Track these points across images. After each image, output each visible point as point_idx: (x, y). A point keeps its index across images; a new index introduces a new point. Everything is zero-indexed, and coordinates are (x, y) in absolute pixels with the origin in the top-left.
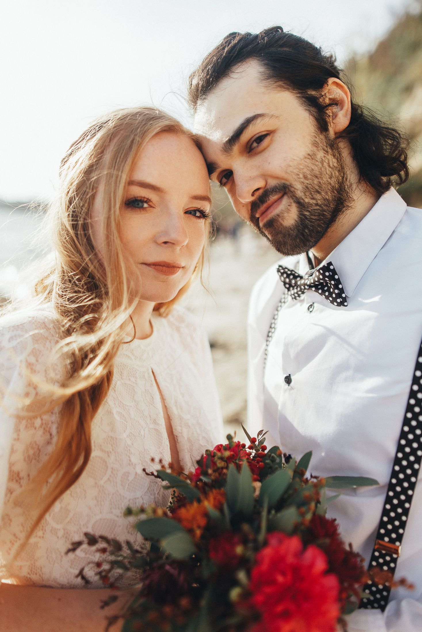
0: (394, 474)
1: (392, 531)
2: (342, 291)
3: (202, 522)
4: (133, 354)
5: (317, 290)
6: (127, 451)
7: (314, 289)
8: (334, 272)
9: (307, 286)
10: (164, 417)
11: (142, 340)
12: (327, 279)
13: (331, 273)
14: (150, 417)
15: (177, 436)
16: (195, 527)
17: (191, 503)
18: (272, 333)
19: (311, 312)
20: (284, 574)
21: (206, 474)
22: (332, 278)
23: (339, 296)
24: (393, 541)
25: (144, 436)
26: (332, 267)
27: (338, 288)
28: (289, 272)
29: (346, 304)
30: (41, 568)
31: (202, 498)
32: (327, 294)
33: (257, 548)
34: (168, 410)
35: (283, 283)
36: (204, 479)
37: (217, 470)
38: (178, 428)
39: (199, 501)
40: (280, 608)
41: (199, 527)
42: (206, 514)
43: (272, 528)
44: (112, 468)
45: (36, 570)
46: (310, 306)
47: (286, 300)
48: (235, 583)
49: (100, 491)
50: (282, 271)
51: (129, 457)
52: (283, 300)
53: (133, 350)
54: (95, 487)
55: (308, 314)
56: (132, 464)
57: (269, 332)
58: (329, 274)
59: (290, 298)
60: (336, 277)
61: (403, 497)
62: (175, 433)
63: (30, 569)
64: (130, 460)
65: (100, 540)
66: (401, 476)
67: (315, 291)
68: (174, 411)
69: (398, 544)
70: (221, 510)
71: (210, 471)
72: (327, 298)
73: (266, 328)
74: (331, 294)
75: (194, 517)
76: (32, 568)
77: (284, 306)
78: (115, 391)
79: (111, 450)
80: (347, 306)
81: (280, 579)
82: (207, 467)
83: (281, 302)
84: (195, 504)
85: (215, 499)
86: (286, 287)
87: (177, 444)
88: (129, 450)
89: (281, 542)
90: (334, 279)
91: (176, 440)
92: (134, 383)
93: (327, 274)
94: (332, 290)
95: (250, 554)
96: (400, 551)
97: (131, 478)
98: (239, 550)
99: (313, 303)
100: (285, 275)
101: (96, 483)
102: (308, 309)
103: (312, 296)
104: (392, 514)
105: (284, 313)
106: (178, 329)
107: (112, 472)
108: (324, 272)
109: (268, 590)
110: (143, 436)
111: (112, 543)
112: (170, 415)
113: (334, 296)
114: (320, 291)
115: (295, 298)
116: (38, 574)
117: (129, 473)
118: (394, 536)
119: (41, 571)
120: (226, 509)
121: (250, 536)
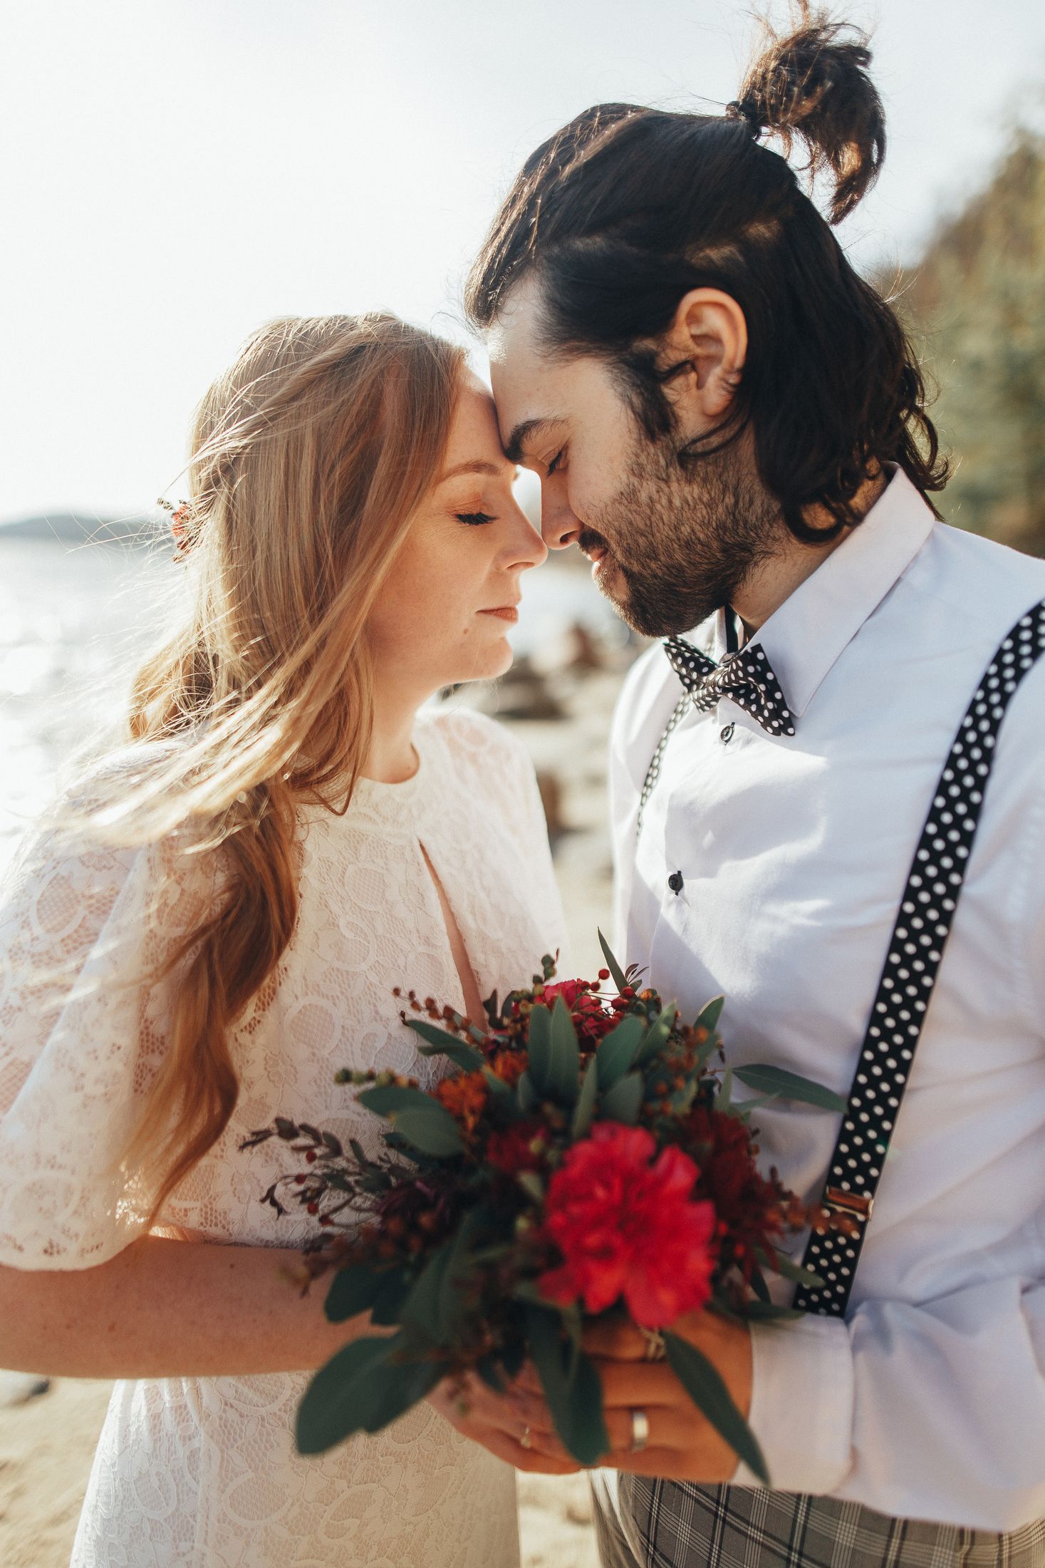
0: (863, 1067)
1: (857, 1171)
2: (782, 705)
3: (476, 1100)
4: (377, 813)
5: (736, 697)
6: (370, 995)
7: (730, 695)
8: (766, 666)
9: (719, 687)
10: (448, 934)
11: (394, 785)
12: (750, 679)
13: (759, 668)
14: (419, 933)
15: (477, 973)
16: (466, 1111)
18: (653, 778)
19: (727, 741)
20: (607, 1186)
22: (760, 677)
23: (776, 714)
24: (857, 1189)
25: (405, 967)
26: (760, 656)
27: (773, 699)
28: (687, 655)
29: (790, 730)
30: (225, 1213)
32: (754, 708)
33: (566, 1147)
34: (458, 921)
35: (678, 676)
38: (479, 958)
40: (593, 1240)
41: (473, 1111)
42: (485, 1089)
43: (602, 1113)
44: (343, 1027)
45: (216, 1217)
46: (725, 729)
47: (685, 709)
48: (522, 1201)
49: (322, 1067)
50: (674, 650)
51: (375, 1006)
52: (680, 708)
53: (377, 805)
54: (313, 1061)
55: (721, 746)
56: (381, 1018)
57: (648, 776)
58: (756, 669)
59: (692, 706)
60: (770, 676)
61: (879, 1110)
62: (474, 966)
63: (204, 1215)
64: (377, 1012)
65: (302, 1132)
66: (877, 1071)
67: (732, 699)
68: (469, 923)
69: (867, 1195)
70: (514, 1083)
71: (506, 1021)
72: (755, 715)
73: (643, 768)
74: (761, 709)
75: (464, 1093)
76: (206, 1213)
77: (682, 721)
78: (343, 884)
79: (339, 994)
80: (793, 735)
81: (600, 1193)
83: (675, 711)
85: (505, 1063)
86: (685, 684)
87: (480, 988)
88: (375, 993)
89: (614, 1135)
90: (765, 681)
91: (477, 981)
92: (382, 868)
93: (751, 669)
94: (763, 702)
95: (552, 1154)
96: (870, 1210)
97: (379, 1045)
98: (535, 1146)
99: (733, 724)
100: (680, 660)
101: (314, 1054)
102: (722, 736)
103: (728, 708)
104: (858, 1141)
105: (678, 740)
106: (473, 758)
107: (343, 1034)
108: (746, 665)
109: (575, 1210)
110: (402, 968)
111: (323, 1139)
112: (461, 930)
113: (766, 713)
114: (742, 702)
115: (702, 707)
116: (220, 1226)
117: (375, 1035)
118: (860, 1180)
119: (225, 1218)
120: (522, 1079)
121: (557, 1123)
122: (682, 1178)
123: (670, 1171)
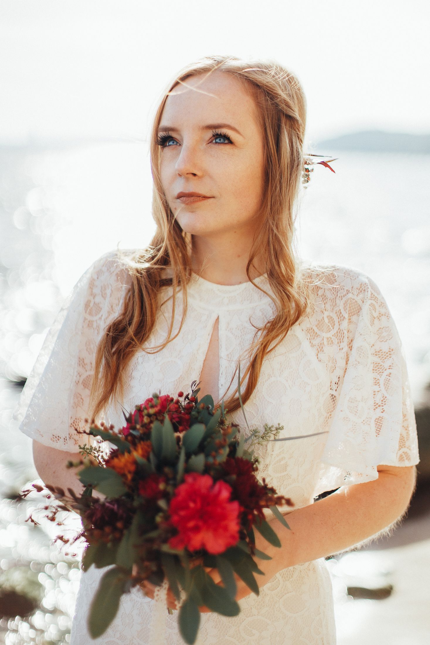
3: (132, 468)
16: (126, 472)
17: (123, 454)
20: (195, 502)
21: (134, 429)
31: (132, 449)
33: (175, 486)
36: (134, 433)
37: (144, 425)
39: (129, 452)
40: (191, 524)
41: (130, 472)
42: (135, 462)
43: (188, 470)
48: (159, 510)
70: (148, 459)
71: (138, 426)
75: (125, 465)
81: (192, 505)
82: (136, 423)
84: (126, 455)
85: (142, 449)
89: (195, 479)
95: (170, 489)
98: (162, 486)
109: (182, 513)
111: (56, 491)
120: (152, 456)
121: (170, 476)
122: (225, 494)
123: (220, 492)
